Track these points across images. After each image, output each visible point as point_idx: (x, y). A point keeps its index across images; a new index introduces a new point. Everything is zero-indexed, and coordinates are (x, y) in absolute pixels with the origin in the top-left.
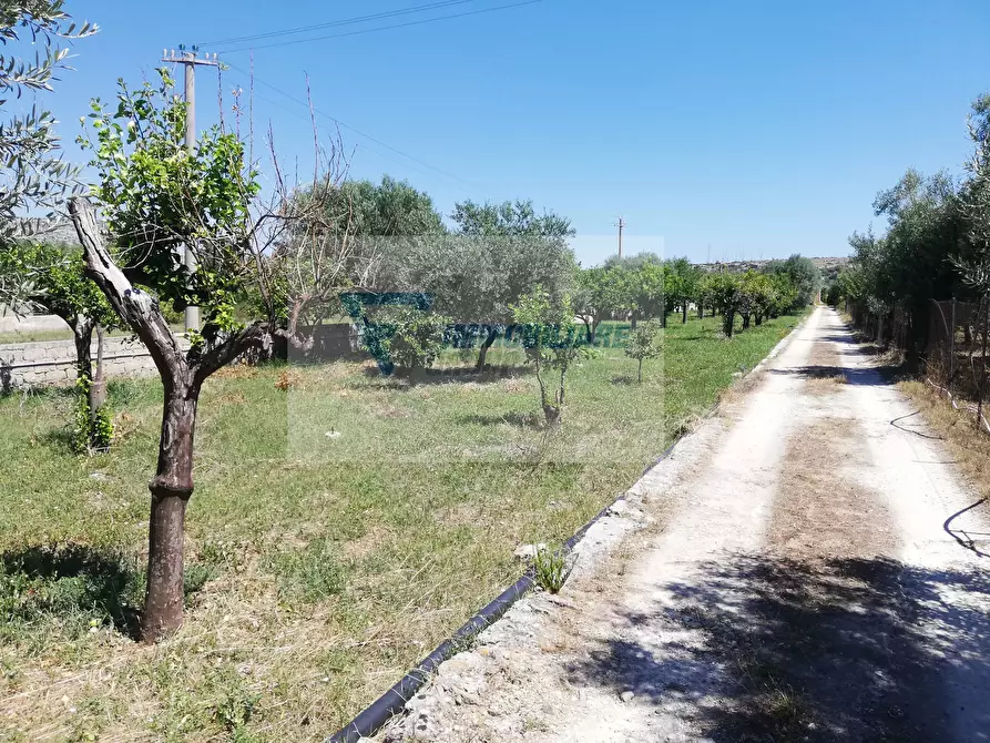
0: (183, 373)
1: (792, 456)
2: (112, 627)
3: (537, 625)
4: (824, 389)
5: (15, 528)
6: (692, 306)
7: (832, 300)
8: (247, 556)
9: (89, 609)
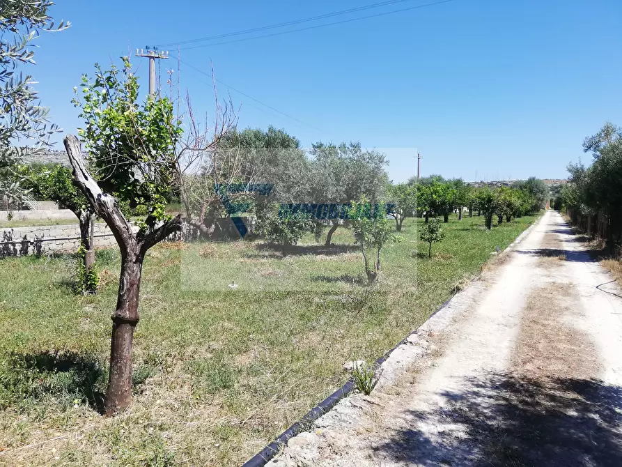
0: (133, 247)
1: (530, 308)
2: (87, 405)
3: (354, 416)
4: (552, 264)
5: (35, 340)
6: (465, 209)
7: (557, 207)
8: (174, 362)
9: (74, 392)
